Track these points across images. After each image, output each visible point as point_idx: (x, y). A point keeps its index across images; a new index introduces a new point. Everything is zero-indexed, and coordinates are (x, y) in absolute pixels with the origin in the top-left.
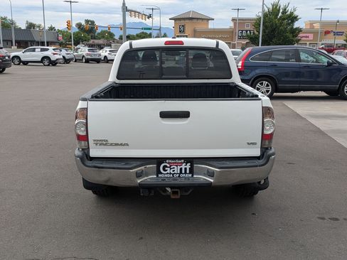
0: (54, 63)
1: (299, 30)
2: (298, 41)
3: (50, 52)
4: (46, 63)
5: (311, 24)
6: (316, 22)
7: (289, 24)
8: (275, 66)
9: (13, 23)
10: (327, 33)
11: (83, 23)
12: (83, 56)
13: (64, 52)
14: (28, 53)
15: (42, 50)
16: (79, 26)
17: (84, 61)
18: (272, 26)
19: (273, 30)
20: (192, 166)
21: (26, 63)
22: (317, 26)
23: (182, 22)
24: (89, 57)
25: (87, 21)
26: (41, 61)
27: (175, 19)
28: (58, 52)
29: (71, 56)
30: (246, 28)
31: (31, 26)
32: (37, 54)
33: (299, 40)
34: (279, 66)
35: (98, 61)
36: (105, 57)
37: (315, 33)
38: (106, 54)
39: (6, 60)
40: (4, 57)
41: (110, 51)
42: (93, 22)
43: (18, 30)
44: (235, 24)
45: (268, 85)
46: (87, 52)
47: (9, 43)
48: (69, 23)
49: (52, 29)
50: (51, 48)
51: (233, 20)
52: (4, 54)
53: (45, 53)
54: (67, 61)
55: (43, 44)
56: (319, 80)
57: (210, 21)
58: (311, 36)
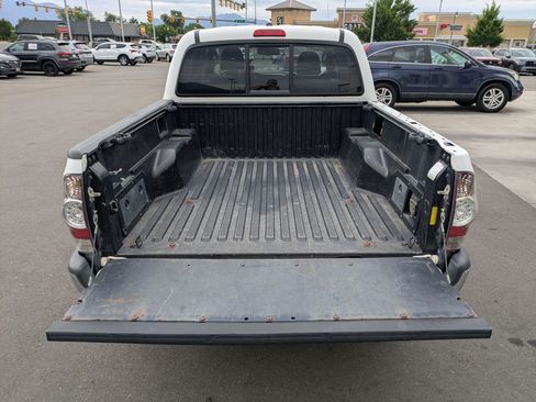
0: (132, 62)
1: (415, 23)
2: (412, 37)
3: (127, 49)
4: (124, 63)
5: (426, 16)
6: (431, 14)
7: (404, 15)
8: (398, 67)
9: (88, 14)
10: (443, 27)
11: (169, 15)
12: (167, 54)
13: (144, 49)
14: (102, 50)
15: (119, 46)
16: (165, 17)
17: (168, 59)
18: (384, 18)
19: (385, 24)
21: (100, 62)
22: (432, 19)
23: (281, 14)
25: (173, 12)
26: (118, 60)
27: (272, 10)
28: (137, 48)
29: (154, 54)
30: (353, 21)
31: (111, 18)
32: (113, 51)
33: (414, 35)
34: (403, 67)
37: (431, 27)
39: (74, 59)
40: (71, 55)
42: (180, 14)
43: (96, 23)
44: (341, 16)
45: (388, 94)
46: (172, 49)
47: (86, 38)
48: (150, 14)
49: (133, 21)
50: (128, 44)
51: (338, 11)
52: (71, 52)
53: (122, 51)
54: (148, 60)
55: (118, 38)
56: (445, 86)
57: (312, 13)
58: (425, 31)
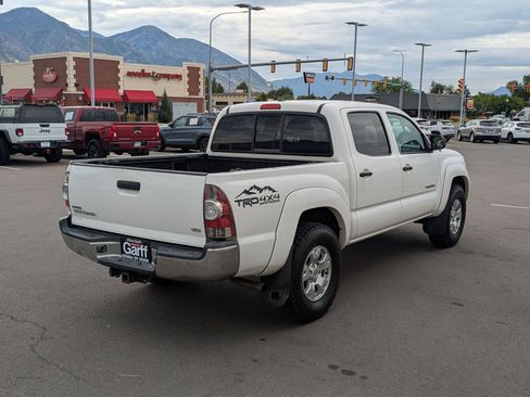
12: (472, 132)
17: (472, 139)
20: (149, 249)
24: (480, 133)
31: (438, 89)
35: (496, 140)
36: (510, 133)
38: (512, 130)
41: (518, 125)
46: (478, 126)
